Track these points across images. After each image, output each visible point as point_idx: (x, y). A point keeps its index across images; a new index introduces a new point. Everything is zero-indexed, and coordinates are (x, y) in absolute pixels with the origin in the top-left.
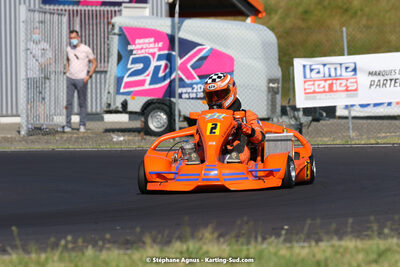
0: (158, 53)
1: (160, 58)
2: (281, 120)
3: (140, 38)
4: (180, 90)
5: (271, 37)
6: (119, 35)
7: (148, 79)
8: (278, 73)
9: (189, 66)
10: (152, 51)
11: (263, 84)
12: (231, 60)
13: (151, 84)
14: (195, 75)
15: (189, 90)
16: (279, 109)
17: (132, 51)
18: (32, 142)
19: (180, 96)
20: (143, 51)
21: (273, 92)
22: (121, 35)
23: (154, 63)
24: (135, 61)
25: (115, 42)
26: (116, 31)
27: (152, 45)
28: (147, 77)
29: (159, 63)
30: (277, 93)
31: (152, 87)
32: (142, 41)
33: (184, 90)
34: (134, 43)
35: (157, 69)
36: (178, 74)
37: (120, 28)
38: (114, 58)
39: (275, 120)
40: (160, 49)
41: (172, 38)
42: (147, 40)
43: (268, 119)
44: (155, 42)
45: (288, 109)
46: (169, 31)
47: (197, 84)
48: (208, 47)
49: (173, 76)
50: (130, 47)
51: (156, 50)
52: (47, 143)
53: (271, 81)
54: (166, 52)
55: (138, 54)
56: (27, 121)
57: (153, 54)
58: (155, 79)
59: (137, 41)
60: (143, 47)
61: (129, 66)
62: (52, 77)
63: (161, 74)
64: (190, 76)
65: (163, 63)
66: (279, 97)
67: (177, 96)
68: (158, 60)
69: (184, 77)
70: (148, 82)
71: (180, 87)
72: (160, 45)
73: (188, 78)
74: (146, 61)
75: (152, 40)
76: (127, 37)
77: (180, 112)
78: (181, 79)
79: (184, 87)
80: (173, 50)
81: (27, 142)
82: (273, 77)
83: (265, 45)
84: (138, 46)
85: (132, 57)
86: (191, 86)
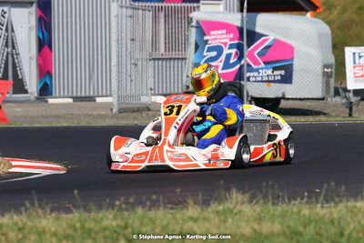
0: (229, 43)
1: (231, 47)
2: (334, 100)
3: (214, 30)
4: (248, 74)
5: (326, 29)
6: (197, 27)
7: (221, 65)
8: (331, 60)
9: (255, 54)
10: (224, 41)
11: (319, 69)
12: (292, 48)
13: (223, 69)
14: (261, 62)
15: (256, 74)
16: (332, 90)
17: (207, 41)
18: (123, 118)
19: (248, 79)
20: (217, 41)
21: (327, 76)
22: (198, 27)
23: (226, 51)
24: (210, 50)
25: (193, 33)
26: (194, 24)
27: (224, 36)
28: (220, 63)
29: (230, 51)
30: (331, 77)
31: (224, 71)
32: (215, 32)
33: (252, 74)
34: (209, 34)
35: (229, 56)
36: (246, 60)
37: (198, 22)
38: (192, 47)
39: (329, 99)
40: (231, 39)
41: (241, 30)
42: (220, 32)
43: (323, 99)
44: (227, 33)
45: (340, 91)
46: (239, 24)
47: (262, 69)
48: (271, 37)
49: (242, 62)
50: (206, 38)
51: (228, 40)
52: (135, 119)
53: (326, 66)
54: (237, 42)
55: (212, 43)
56: (118, 101)
57: (225, 44)
58: (227, 65)
59: (212, 32)
60: (217, 38)
61: (205, 54)
62: (140, 63)
63: (232, 61)
64: (256, 63)
65: (233, 51)
66: (332, 80)
67: (245, 79)
68: (229, 48)
69: (251, 63)
70: (221, 67)
71: (248, 71)
72: (231, 35)
73: (255, 64)
74: (219, 50)
75: (224, 31)
76: (203, 28)
77: (248, 93)
78: (249, 65)
79: (251, 71)
80: (243, 40)
81: (117, 118)
82: (327, 63)
83: (321, 36)
84: (212, 37)
85: (207, 46)
86: (257, 70)
